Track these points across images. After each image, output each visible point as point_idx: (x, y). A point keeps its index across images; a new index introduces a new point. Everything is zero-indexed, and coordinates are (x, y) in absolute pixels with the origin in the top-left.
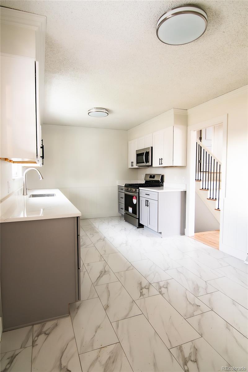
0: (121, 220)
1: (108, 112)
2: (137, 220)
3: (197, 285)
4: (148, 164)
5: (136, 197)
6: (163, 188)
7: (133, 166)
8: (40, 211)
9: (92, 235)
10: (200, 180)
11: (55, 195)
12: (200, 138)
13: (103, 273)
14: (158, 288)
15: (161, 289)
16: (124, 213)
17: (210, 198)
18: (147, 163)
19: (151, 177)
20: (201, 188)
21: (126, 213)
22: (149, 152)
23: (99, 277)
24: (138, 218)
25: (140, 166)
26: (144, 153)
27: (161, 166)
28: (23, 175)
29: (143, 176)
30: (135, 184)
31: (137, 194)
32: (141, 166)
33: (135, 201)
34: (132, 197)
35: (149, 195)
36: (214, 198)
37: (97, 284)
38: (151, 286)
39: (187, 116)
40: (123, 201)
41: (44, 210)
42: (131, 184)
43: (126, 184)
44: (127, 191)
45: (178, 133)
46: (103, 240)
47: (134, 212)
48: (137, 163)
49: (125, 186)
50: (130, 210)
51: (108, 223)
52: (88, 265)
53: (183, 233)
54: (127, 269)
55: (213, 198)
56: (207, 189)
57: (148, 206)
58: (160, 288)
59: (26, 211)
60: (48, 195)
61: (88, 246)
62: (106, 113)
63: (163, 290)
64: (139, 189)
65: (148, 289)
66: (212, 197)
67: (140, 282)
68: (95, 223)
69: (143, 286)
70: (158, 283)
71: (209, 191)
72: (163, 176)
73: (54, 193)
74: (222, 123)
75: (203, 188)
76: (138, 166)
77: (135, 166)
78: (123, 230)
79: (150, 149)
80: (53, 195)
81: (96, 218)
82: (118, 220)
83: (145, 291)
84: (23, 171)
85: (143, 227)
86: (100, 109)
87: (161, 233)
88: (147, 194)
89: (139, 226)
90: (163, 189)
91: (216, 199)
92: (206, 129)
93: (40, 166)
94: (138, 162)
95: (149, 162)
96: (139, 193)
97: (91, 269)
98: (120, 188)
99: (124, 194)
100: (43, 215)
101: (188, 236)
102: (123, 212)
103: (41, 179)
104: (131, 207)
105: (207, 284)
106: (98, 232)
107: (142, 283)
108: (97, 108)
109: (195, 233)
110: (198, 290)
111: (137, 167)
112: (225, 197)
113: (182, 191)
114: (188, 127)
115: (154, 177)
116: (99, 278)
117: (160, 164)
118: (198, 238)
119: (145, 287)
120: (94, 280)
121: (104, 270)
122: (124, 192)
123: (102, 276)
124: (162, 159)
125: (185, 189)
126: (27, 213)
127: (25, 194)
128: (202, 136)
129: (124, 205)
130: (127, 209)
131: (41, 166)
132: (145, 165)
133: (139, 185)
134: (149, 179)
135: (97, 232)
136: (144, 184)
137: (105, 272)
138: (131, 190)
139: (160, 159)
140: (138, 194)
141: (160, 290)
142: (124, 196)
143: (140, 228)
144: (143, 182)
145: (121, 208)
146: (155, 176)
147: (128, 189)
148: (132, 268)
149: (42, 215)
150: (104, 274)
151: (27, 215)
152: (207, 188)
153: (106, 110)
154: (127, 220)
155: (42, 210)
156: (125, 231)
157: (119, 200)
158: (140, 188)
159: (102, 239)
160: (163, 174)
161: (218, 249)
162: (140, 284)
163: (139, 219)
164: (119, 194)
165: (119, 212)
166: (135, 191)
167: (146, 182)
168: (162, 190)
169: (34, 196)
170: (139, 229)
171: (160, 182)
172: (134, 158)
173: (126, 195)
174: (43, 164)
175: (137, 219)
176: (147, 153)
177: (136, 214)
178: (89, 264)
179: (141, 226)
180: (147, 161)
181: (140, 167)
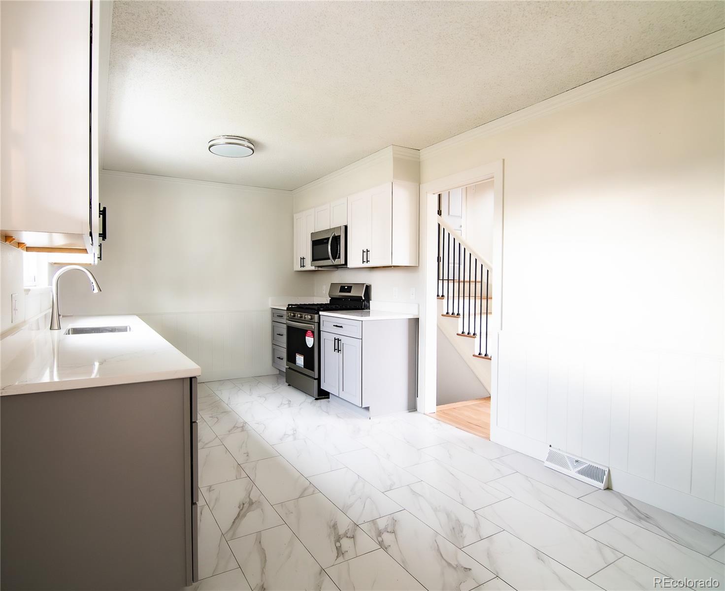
0: (278, 383)
1: (253, 146)
2: (316, 382)
3: (458, 520)
4: (337, 262)
5: (313, 332)
6: (369, 312)
7: (303, 266)
8: (93, 365)
9: (216, 419)
10: (443, 296)
11: (130, 329)
12: (438, 211)
13: (246, 506)
14: (373, 534)
15: (381, 537)
16: (286, 368)
17: (463, 333)
18: (334, 261)
19: (343, 289)
20: (445, 313)
21: (289, 368)
22: (339, 236)
23: (239, 517)
24: (316, 377)
25: (319, 267)
26: (329, 238)
27: (366, 265)
28: (50, 284)
29: (324, 287)
30: (309, 304)
31: (314, 327)
32: (321, 267)
33: (310, 341)
34: (303, 333)
35: (341, 327)
36: (472, 332)
37: (234, 534)
38: (359, 531)
39: (420, 162)
40: (283, 341)
41: (101, 364)
42: (300, 304)
43: (289, 305)
44: (292, 319)
45: (403, 197)
46: (240, 430)
47: (309, 364)
48: (314, 260)
49: (288, 309)
50: (300, 360)
51: (250, 390)
52: (210, 489)
53: (413, 407)
54: (301, 495)
55: (469, 333)
56: (456, 314)
57: (339, 351)
58: (380, 534)
59: (58, 366)
60: (112, 330)
61: (207, 444)
62: (248, 147)
63: (387, 538)
64: (319, 316)
65: (353, 537)
66: (466, 332)
67: (332, 524)
68: (220, 390)
69: (341, 531)
70: (374, 522)
71: (460, 319)
72: (368, 289)
73: (126, 325)
74: (493, 177)
75: (447, 313)
76: (316, 266)
77: (309, 266)
78: (285, 404)
79: (343, 229)
80: (123, 329)
81: (222, 381)
82: (273, 384)
83: (346, 543)
84: (52, 274)
85: (329, 398)
86: (235, 140)
87: (367, 409)
88: (336, 326)
89: (318, 396)
90: (368, 314)
91: (474, 334)
92: (449, 192)
93: (92, 263)
94: (315, 258)
95: (339, 258)
96: (319, 323)
97: (217, 500)
98: (276, 314)
99: (285, 326)
100: (98, 376)
101: (424, 414)
102: (284, 365)
103: (96, 290)
104: (301, 354)
105: (478, 516)
106: (230, 412)
107: (338, 525)
108: (229, 137)
109: (437, 405)
110: (462, 532)
111: (313, 268)
112: (502, 330)
113: (409, 319)
114: (421, 185)
115: (349, 289)
116: (237, 521)
117: (363, 262)
118: (443, 417)
119: (346, 533)
120: (226, 524)
121: (248, 500)
122: (284, 321)
123: (244, 515)
124: (367, 251)
125: (417, 314)
126: (58, 370)
127: (56, 327)
128: (443, 209)
129: (285, 351)
130: (291, 359)
131: (96, 262)
132: (331, 264)
133: (319, 306)
134: (338, 294)
135: (226, 412)
136: (328, 304)
137: (251, 503)
138: (301, 317)
139: (363, 252)
140: (316, 325)
141: (380, 539)
142: (284, 332)
143: (322, 400)
144: (327, 300)
145: (279, 358)
146: (352, 287)
147: (294, 316)
148: (311, 490)
149: (96, 376)
150: (248, 511)
151: (60, 375)
152: (456, 312)
153: (250, 141)
154: (291, 383)
155: (97, 364)
156: (290, 407)
157: (273, 338)
158: (321, 313)
159: (239, 427)
160: (368, 283)
161: (488, 438)
162: (335, 527)
163: (319, 379)
164: (273, 328)
165: (272, 365)
166: (311, 319)
167: (333, 300)
168: (367, 317)
169: (76, 331)
170: (319, 401)
171: (364, 301)
172: (306, 250)
173: (290, 329)
174: (100, 258)
175: (315, 379)
176: (336, 239)
177: (313, 370)
178: (212, 488)
179: (323, 395)
180: (336, 255)
181: (320, 269)
